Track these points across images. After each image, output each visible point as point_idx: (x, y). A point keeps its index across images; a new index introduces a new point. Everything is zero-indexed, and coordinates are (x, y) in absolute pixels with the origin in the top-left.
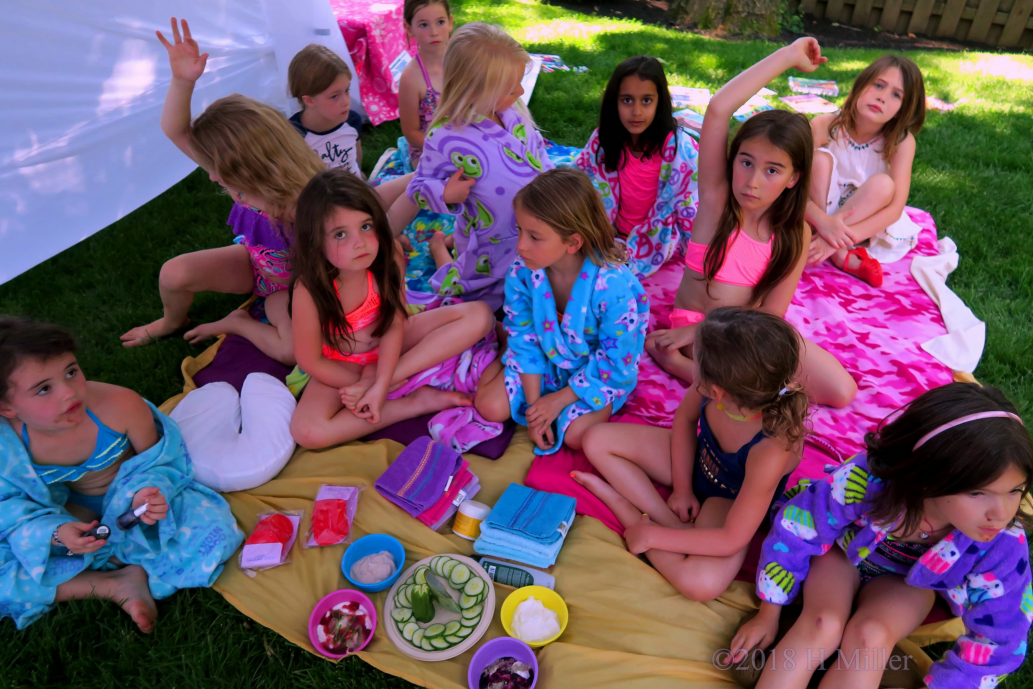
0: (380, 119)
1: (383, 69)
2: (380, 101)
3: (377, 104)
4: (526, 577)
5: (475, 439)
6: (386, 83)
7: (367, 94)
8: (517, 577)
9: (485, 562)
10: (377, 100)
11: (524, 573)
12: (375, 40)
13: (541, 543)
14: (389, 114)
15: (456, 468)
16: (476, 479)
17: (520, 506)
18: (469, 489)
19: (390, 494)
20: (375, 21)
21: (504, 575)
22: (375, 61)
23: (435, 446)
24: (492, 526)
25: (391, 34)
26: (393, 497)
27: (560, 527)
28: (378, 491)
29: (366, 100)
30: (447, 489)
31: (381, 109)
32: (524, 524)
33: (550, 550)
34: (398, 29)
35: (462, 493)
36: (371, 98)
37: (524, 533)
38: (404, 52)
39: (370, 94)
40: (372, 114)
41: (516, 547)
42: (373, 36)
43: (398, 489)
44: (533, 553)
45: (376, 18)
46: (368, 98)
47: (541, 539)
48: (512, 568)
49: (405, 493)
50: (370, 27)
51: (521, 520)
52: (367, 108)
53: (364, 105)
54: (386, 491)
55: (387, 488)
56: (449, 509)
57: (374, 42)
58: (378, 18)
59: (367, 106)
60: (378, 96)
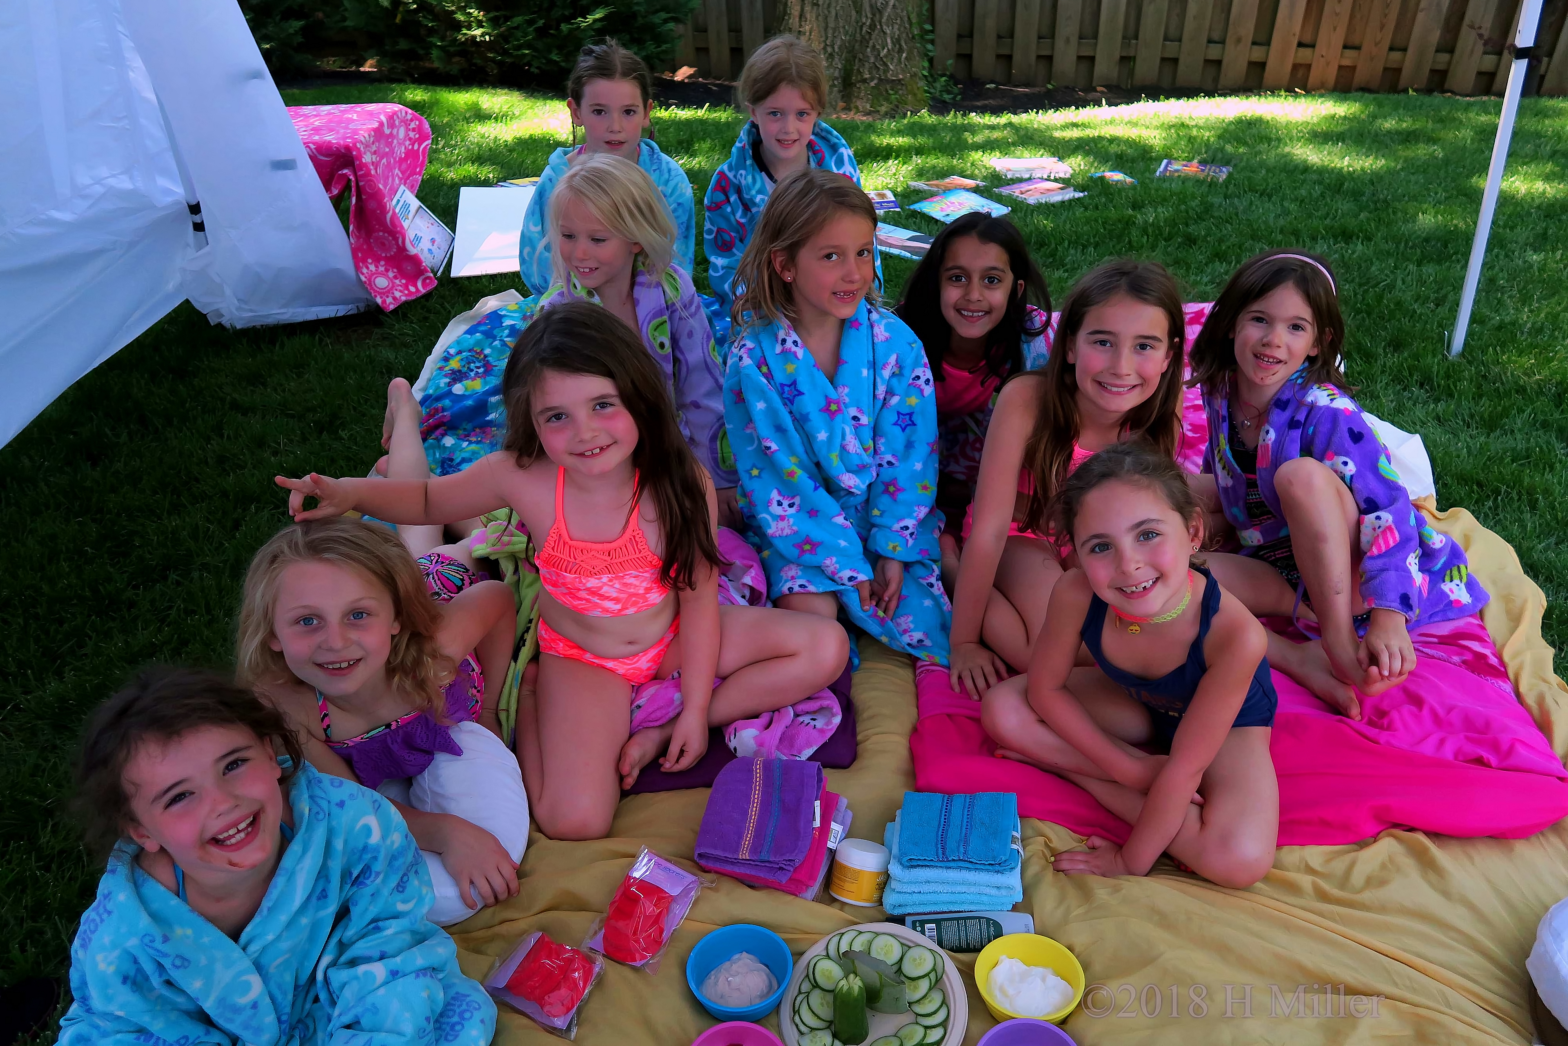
0: (395, 298)
1: (389, 217)
2: (387, 270)
3: (384, 274)
4: (988, 927)
7: (364, 261)
8: (973, 932)
9: (914, 923)
10: (382, 269)
11: (983, 921)
12: (369, 170)
13: (998, 872)
14: (408, 289)
15: (819, 788)
16: (844, 802)
17: (937, 823)
18: (840, 818)
19: (726, 861)
20: (363, 139)
21: (951, 934)
22: (372, 205)
23: (768, 766)
24: (912, 864)
25: (384, 161)
26: (732, 863)
27: (1013, 842)
28: (703, 862)
29: (365, 271)
30: (817, 823)
31: (393, 283)
32: (962, 850)
33: (1013, 879)
34: (392, 151)
35: (836, 827)
36: (372, 268)
37: (967, 863)
38: (402, 187)
39: (370, 261)
40: (380, 293)
41: (959, 889)
42: (366, 165)
43: (736, 850)
44: (988, 890)
45: (364, 135)
46: (368, 268)
47: (998, 866)
48: (962, 919)
49: (750, 852)
50: (359, 149)
51: (951, 844)
52: (370, 284)
53: (363, 278)
54: (717, 859)
55: (719, 853)
56: (825, 858)
57: (368, 173)
58: (366, 135)
59: (370, 280)
60: (382, 263)
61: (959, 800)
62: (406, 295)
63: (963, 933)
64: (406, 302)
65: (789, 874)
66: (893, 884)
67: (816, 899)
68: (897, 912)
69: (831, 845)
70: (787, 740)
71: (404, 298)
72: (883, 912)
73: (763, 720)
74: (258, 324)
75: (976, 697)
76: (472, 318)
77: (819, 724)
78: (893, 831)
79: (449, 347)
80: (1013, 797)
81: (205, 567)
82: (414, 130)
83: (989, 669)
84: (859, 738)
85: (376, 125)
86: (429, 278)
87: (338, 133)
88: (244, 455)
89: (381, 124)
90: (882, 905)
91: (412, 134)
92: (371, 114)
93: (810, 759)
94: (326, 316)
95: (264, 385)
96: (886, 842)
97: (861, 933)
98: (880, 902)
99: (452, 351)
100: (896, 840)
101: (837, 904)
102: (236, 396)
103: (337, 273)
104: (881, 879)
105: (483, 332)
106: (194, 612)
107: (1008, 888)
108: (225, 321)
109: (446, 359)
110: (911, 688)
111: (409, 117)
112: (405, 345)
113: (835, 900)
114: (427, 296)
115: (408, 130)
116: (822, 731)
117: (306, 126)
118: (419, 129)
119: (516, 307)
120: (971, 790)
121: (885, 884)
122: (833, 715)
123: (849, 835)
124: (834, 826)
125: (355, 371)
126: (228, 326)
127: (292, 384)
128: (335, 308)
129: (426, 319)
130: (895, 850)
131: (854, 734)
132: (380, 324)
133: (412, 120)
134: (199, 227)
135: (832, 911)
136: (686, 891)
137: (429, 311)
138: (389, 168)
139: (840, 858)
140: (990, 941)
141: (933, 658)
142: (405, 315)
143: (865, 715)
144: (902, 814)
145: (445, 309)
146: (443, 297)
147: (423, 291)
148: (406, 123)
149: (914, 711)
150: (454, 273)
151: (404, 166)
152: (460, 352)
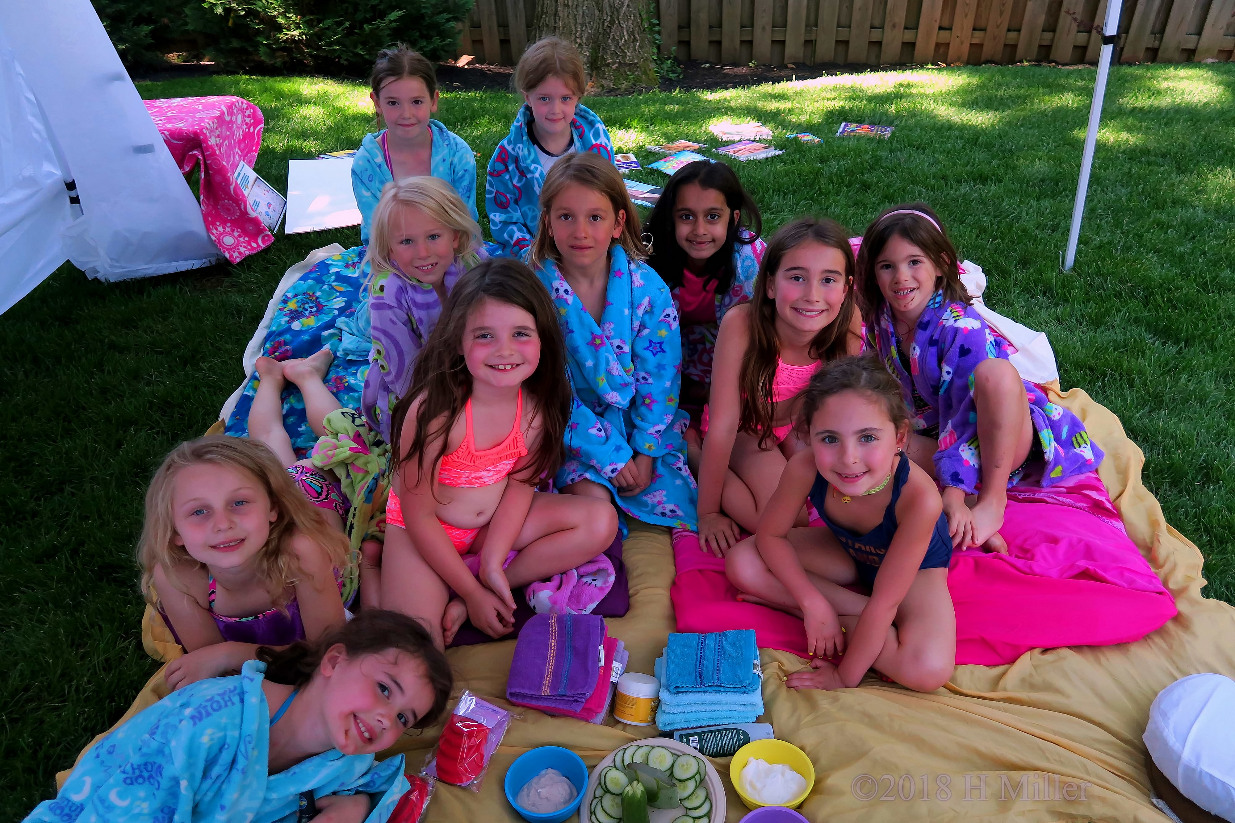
0: (240, 253)
1: (232, 187)
2: (233, 231)
3: (231, 234)
4: (739, 736)
5: (592, 601)
6: (239, 206)
7: (214, 224)
8: (727, 741)
9: (681, 736)
10: (228, 229)
11: (734, 732)
12: (214, 151)
13: (744, 693)
14: (251, 245)
15: (602, 635)
16: (621, 644)
17: (694, 657)
18: (619, 658)
19: (531, 697)
20: (208, 126)
21: (710, 743)
22: (218, 178)
23: (561, 620)
24: (678, 691)
25: (226, 142)
26: (537, 699)
27: (755, 668)
28: (514, 700)
29: (214, 231)
30: (602, 663)
31: (238, 241)
32: (715, 677)
33: (756, 698)
34: (233, 134)
35: (616, 665)
36: (220, 229)
37: (721, 687)
38: (242, 163)
39: (218, 223)
40: (227, 249)
41: (714, 708)
42: (211, 147)
43: (540, 687)
44: (736, 708)
45: (208, 124)
46: (217, 229)
47: (744, 688)
48: (719, 731)
49: (551, 689)
50: (205, 134)
51: (707, 672)
52: (219, 242)
53: (213, 238)
54: (524, 696)
55: (527, 691)
56: (610, 690)
57: (214, 153)
58: (211, 123)
59: (219, 239)
60: (229, 225)
61: (711, 637)
62: (249, 250)
63: (719, 742)
64: (249, 256)
65: (582, 705)
66: (664, 707)
67: (605, 723)
68: (668, 728)
69: (613, 679)
70: (575, 598)
71: (247, 253)
72: (656, 729)
73: (555, 582)
74: (128, 277)
75: (720, 555)
76: (305, 267)
77: (599, 583)
78: (661, 664)
79: (287, 291)
80: (753, 632)
81: (94, 479)
82: (249, 116)
83: (728, 533)
84: (631, 592)
85: (218, 113)
86: (267, 235)
87: (187, 121)
88: (122, 386)
89: (223, 113)
90: (655, 723)
91: (248, 120)
92: (214, 106)
93: (594, 612)
94: (184, 269)
95: (135, 327)
96: (656, 673)
97: (640, 747)
98: (654, 721)
99: (290, 295)
100: (664, 672)
101: (620, 726)
102: (113, 338)
103: (191, 234)
104: (655, 703)
105: (314, 279)
106: (87, 518)
107: (753, 705)
108: (101, 276)
109: (285, 302)
110: (669, 550)
111: (245, 106)
112: (251, 291)
113: (619, 722)
114: (267, 250)
115: (244, 116)
116: (601, 589)
117: (161, 116)
118: (254, 116)
119: (339, 257)
120: (720, 628)
121: (657, 706)
122: (609, 575)
123: (627, 670)
124: (616, 664)
125: (211, 314)
126: (103, 280)
127: (159, 326)
128: (193, 262)
129: (267, 269)
130: (664, 680)
131: (627, 589)
132: (228, 274)
133: (247, 109)
134: (75, 200)
135: (617, 732)
136: (500, 724)
137: (269, 262)
138: (230, 147)
139: (622, 689)
140: (740, 747)
141: (685, 525)
142: (249, 267)
143: (635, 574)
144: (668, 651)
145: (281, 259)
146: (279, 250)
147: (263, 246)
148: (242, 111)
149: (672, 568)
150: (288, 231)
151: (242, 146)
152: (296, 296)
